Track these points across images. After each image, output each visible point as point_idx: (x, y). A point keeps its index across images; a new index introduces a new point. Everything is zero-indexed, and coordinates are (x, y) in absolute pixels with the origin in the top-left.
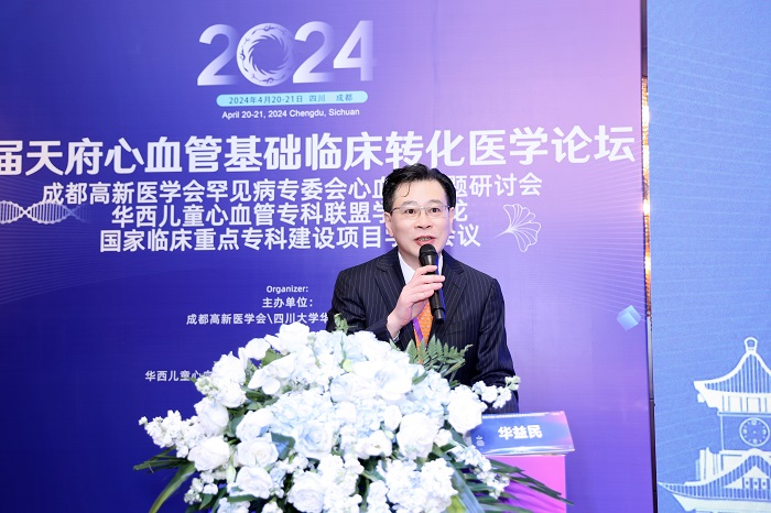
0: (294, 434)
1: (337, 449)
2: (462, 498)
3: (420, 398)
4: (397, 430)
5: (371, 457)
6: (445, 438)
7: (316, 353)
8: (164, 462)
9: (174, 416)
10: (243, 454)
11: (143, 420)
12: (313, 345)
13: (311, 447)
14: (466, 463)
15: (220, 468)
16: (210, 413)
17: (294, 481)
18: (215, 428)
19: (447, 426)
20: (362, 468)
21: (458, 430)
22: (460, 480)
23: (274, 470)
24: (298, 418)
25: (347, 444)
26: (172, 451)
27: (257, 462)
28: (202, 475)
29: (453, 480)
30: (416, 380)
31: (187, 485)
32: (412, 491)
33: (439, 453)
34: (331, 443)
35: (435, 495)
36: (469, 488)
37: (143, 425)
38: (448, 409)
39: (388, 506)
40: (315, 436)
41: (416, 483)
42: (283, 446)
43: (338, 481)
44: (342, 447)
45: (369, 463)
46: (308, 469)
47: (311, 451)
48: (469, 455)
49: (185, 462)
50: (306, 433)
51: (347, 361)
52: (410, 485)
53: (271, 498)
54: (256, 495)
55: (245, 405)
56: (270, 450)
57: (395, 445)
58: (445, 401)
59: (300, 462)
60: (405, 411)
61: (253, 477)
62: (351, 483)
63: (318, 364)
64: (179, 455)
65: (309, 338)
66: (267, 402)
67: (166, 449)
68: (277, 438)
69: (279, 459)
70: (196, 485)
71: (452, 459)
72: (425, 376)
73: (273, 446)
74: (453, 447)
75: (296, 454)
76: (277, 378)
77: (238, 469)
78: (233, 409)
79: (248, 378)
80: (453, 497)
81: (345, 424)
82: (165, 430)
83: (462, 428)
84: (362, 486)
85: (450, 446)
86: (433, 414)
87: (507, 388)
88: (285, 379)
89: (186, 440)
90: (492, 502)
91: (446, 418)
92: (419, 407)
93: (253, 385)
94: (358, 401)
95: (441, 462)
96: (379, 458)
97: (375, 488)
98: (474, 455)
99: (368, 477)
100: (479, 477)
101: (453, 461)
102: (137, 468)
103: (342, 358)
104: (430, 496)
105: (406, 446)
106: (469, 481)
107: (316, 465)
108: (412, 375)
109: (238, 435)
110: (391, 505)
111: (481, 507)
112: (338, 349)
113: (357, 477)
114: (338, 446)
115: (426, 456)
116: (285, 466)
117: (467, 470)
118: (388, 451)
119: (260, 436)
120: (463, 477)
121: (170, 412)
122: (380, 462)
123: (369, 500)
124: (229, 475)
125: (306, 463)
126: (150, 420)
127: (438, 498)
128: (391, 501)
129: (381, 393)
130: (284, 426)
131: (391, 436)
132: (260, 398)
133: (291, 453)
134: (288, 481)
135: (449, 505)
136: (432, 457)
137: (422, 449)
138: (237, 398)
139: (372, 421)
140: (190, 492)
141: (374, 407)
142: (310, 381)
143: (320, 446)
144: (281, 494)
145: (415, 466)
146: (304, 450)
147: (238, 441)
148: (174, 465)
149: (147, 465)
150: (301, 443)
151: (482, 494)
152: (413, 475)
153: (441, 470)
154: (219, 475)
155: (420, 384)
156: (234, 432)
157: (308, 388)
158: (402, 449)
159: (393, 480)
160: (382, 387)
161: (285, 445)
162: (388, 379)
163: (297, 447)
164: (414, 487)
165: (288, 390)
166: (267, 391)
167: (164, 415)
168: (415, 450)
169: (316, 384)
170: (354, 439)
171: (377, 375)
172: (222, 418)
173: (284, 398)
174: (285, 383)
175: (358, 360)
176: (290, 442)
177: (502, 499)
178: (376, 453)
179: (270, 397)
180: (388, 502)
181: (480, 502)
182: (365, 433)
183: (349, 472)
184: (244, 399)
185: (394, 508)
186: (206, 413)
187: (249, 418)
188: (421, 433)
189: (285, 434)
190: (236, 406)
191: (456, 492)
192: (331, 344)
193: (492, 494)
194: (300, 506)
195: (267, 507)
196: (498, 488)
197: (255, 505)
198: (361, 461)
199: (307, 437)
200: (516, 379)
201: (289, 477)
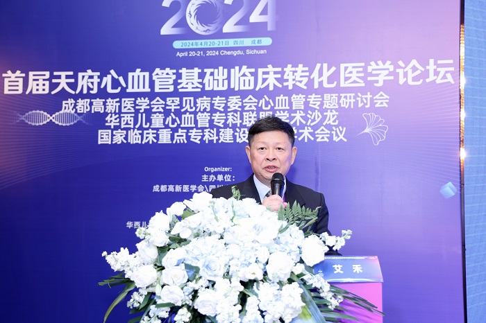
0: (199, 264)
1: (227, 275)
2: (309, 309)
3: (284, 243)
4: (267, 263)
5: (250, 280)
6: (300, 269)
7: (215, 212)
8: (118, 281)
9: (124, 251)
10: (166, 276)
11: (105, 253)
12: (213, 207)
13: (209, 273)
14: (313, 286)
15: (152, 285)
16: (146, 251)
17: (198, 294)
18: (148, 259)
19: (302, 261)
20: (243, 287)
21: (308, 264)
22: (309, 296)
23: (185, 288)
24: (202, 255)
25: (233, 272)
26: (122, 273)
27: (174, 282)
28: (140, 290)
29: (303, 297)
30: (281, 231)
31: (129, 297)
32: (274, 303)
33: (295, 279)
34: (223, 271)
35: (290, 306)
36: (314, 302)
37: (105, 257)
38: (302, 250)
39: (259, 312)
40: (212, 266)
41: (278, 298)
42: (191, 273)
43: (226, 296)
44: (230, 274)
45: (247, 284)
46: (208, 287)
47: (210, 275)
48: (317, 280)
49: (129, 282)
50: (207, 263)
51: (236, 217)
52: (273, 299)
53: (183, 306)
54: (175, 303)
55: (169, 245)
56: (182, 274)
57: (265, 273)
58: (299, 245)
59: (203, 282)
60: (271, 251)
61: (171, 293)
62: (235, 299)
63: (216, 219)
64: (126, 277)
65: (211, 202)
66: (182, 243)
67: (118, 272)
68: (188, 267)
69: (188, 281)
70: (135, 295)
72: (287, 228)
73: (185, 272)
74: (304, 275)
75: (201, 277)
76: (190, 228)
77: (163, 286)
78: (161, 247)
79: (172, 226)
80: (303, 307)
81: (232, 259)
82: (118, 260)
83: (311, 262)
84: (243, 299)
85: (302, 274)
86: (292, 254)
87: (343, 238)
88: (195, 228)
89: (131, 267)
90: (330, 311)
91: (301, 255)
92: (283, 248)
93: (174, 232)
94: (241, 244)
96: (255, 281)
97: (251, 300)
98: (319, 281)
99: (247, 293)
100: (322, 295)
101: (304, 284)
102: (101, 284)
103: (232, 215)
104: (287, 306)
105: (273, 274)
106: (315, 297)
107: (213, 285)
108: (279, 227)
109: (163, 264)
110: (262, 312)
111: (322, 315)
112: (230, 209)
113: (239, 293)
114: (228, 273)
115: (285, 280)
116: (192, 285)
117: (315, 290)
118: (260, 277)
119: (178, 265)
120: (311, 295)
121: (122, 249)
122: (255, 284)
123: (247, 308)
124: (158, 290)
125: (207, 284)
126: (109, 254)
127: (292, 308)
128: (261, 309)
129: (257, 238)
130: (193, 260)
131: (263, 267)
132: (179, 241)
133: (197, 277)
134: (195, 294)
135: (300, 312)
136: (290, 281)
137: (282, 276)
138: (163, 240)
139: (250, 257)
140: (132, 300)
141: (252, 248)
142: (211, 230)
143: (215, 272)
144: (190, 303)
145: (278, 287)
146: (205, 275)
147: (163, 268)
148: (123, 283)
149: (107, 282)
150: (204, 270)
151: (323, 306)
152: (276, 292)
153: (296, 290)
154: (151, 290)
155: (284, 233)
156: (161, 262)
157: (210, 235)
158: (270, 276)
159: (263, 295)
160: (258, 235)
161: (193, 272)
162: (262, 229)
163: (201, 273)
164: (277, 300)
165: (197, 236)
166: (182, 236)
167: (118, 251)
168: (278, 277)
169: (215, 233)
170: (238, 269)
171: (255, 227)
172: (154, 253)
173: (194, 241)
174: (195, 231)
175: (243, 217)
176: (197, 270)
177: (337, 310)
178: (252, 278)
179: (185, 240)
180: (259, 310)
181: (321, 312)
182: (246, 265)
183: (234, 290)
184: (168, 241)
185: (264, 314)
186: (143, 250)
187: (170, 254)
188: (282, 266)
189: (194, 264)
190: (162, 245)
191: (304, 304)
192: (226, 206)
193: (330, 307)
194: (202, 311)
195: (180, 311)
196: (334, 303)
197: (174, 310)
198: (242, 283)
199: (207, 267)
200: (349, 232)
201: (196, 292)
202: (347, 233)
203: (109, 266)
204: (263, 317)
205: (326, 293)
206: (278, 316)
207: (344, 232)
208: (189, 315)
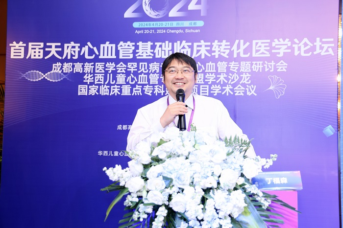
0: (172, 176)
1: (192, 184)
2: (249, 208)
3: (230, 163)
4: (220, 176)
5: (208, 188)
6: (241, 181)
7: (183, 141)
8: (114, 188)
9: (118, 167)
10: (150, 185)
11: (105, 169)
12: (181, 137)
13: (180, 183)
14: (252, 192)
15: (139, 191)
16: (135, 167)
17: (173, 197)
18: (137, 173)
19: (242, 175)
20: (204, 193)
21: (247, 177)
22: (248, 200)
23: (164, 193)
24: (174, 170)
25: (196, 182)
26: (118, 183)
27: (156, 189)
28: (132, 194)
29: (245, 199)
30: (228, 154)
31: (124, 198)
32: (226, 204)
33: (238, 187)
34: (189, 181)
35: (236, 206)
36: (252, 204)
37: (105, 171)
38: (243, 168)
39: (215, 210)
40: (182, 177)
41: (228, 200)
42: (168, 182)
43: (193, 198)
44: (194, 183)
45: (207, 190)
46: (179, 192)
47: (180, 184)
48: (252, 189)
49: (124, 188)
50: (178, 176)
51: (197, 145)
52: (225, 201)
53: (162, 205)
54: (156, 203)
55: (151, 163)
56: (162, 184)
57: (219, 183)
58: (242, 164)
59: (175, 189)
60: (223, 168)
61: (155, 195)
62: (199, 200)
63: (183, 146)
64: (121, 185)
65: (180, 134)
66: (160, 162)
67: (115, 182)
68: (165, 178)
69: (166, 188)
70: (129, 198)
71: (245, 190)
72: (232, 152)
73: (163, 182)
74: (245, 185)
75: (173, 186)
76: (165, 151)
77: (148, 192)
78: (145, 165)
79: (153, 149)
80: (245, 207)
81: (196, 173)
82: (114, 173)
83: (249, 176)
84: (203, 201)
85: (244, 185)
86: (236, 170)
87: (271, 160)
88: (168, 152)
89: (124, 178)
90: (263, 210)
91: (242, 172)
92: (229, 166)
93: (154, 154)
94: (201, 163)
95: (240, 191)
96: (211, 188)
97: (209, 202)
98: (255, 189)
99: (206, 197)
100: (257, 199)
101: (245, 191)
102: (102, 190)
103: (194, 143)
104: (235, 206)
105: (224, 184)
106: (252, 201)
107: (183, 191)
108: (227, 152)
109: (148, 176)
110: (217, 210)
111: (258, 213)
112: (193, 139)
113: (201, 197)
114: (192, 183)
115: (233, 188)
116: (169, 191)
117: (251, 195)
118: (215, 186)
119: (158, 177)
120: (249, 199)
121: (117, 166)
122: (211, 191)
123: (206, 207)
124: (144, 194)
125: (178, 190)
126: (108, 169)
127: (238, 207)
128: (216, 208)
129: (212, 159)
130: (168, 173)
131: (217, 179)
132: (157, 160)
133: (171, 185)
134: (170, 198)
135: (243, 211)
136: (235, 189)
137: (231, 185)
138: (147, 160)
139: (208, 172)
140: (127, 201)
141: (209, 166)
142: (180, 153)
143: (184, 182)
144: (167, 203)
145: (227, 193)
146: (177, 184)
147: (147, 179)
148: (119, 189)
149: (107, 189)
150: (176, 181)
151: (259, 207)
152: (227, 197)
154: (139, 194)
155: (230, 156)
156: (145, 175)
157: (179, 156)
158: (222, 185)
159: (217, 198)
160: (213, 157)
161: (169, 181)
162: (216, 153)
163: (174, 183)
164: (227, 202)
165: (169, 157)
166: (160, 157)
167: (114, 167)
168: (228, 186)
169: (182, 155)
170: (200, 180)
171: (211, 151)
172: (140, 169)
173: (168, 160)
174: (169, 154)
175: (202, 144)
176: (171, 180)
177: (268, 210)
178: (210, 186)
179: (161, 160)
180: (215, 208)
181: (258, 210)
182: (205, 177)
183: (197, 194)
184: (150, 161)
185: (218, 211)
186: (133, 166)
187: (152, 169)
188: (230, 178)
189: (169, 177)
190: (147, 163)
191: (246, 205)
192: (189, 137)
193: (263, 207)
194: (175, 209)
195: (160, 209)
196: (266, 204)
197: (156, 208)
198: (204, 190)
199: (179, 178)
200: (276, 155)
201: (170, 196)
202: (274, 157)
203: (108, 177)
204: (218, 213)
205: (261, 199)
206: (229, 213)
207: (272, 155)
208: (166, 211)
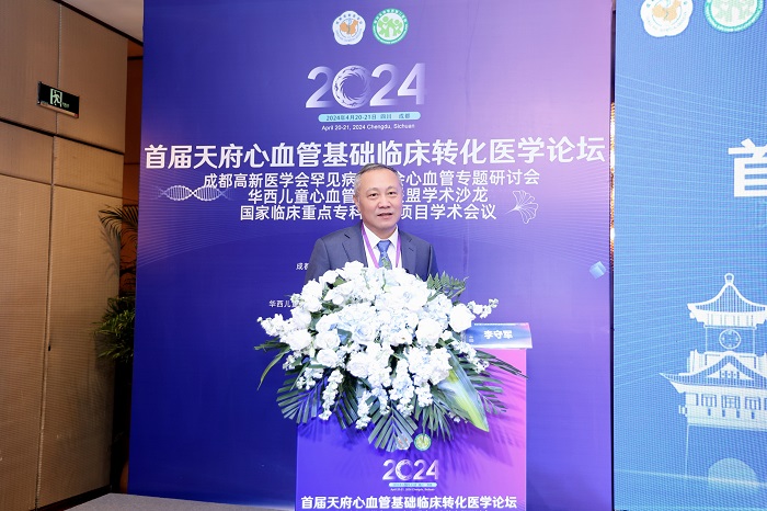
0: (351, 329)
1: (378, 340)
2: (456, 372)
3: (432, 310)
4: (416, 329)
5: (400, 345)
6: (448, 335)
7: (366, 281)
8: (273, 345)
9: (278, 317)
10: (319, 341)
11: (260, 319)
12: (365, 275)
13: (361, 338)
14: (461, 352)
15: (306, 349)
16: (301, 317)
17: (351, 358)
18: (303, 325)
19: (449, 328)
20: (393, 351)
21: (456, 331)
22: (456, 361)
23: (338, 351)
24: (354, 320)
25: (384, 337)
26: (277, 338)
27: (328, 347)
28: (295, 353)
29: (450, 361)
30: (430, 299)
31: (284, 359)
32: (424, 366)
33: (443, 344)
34: (375, 336)
35: (438, 369)
36: (461, 367)
37: (260, 322)
38: (450, 317)
39: (409, 375)
40: (364, 330)
41: (426, 361)
43: (377, 358)
44: (381, 338)
45: (398, 349)
46: (360, 351)
47: (362, 340)
48: (461, 347)
49: (285, 345)
50: (359, 328)
51: (386, 285)
52: (422, 362)
53: (337, 368)
54: (329, 366)
55: (322, 311)
56: (335, 338)
57: (415, 339)
58: (449, 313)
59: (355, 346)
60: (421, 317)
61: (326, 355)
62: (386, 362)
63: (368, 287)
64: (281, 341)
65: (362, 271)
66: (335, 309)
67: (273, 337)
68: (341, 332)
69: (341, 345)
70: (291, 359)
71: (451, 349)
72: (435, 296)
73: (338, 336)
74: (452, 341)
75: (352, 342)
76: (342, 295)
77: (317, 351)
78: (314, 313)
79: (324, 295)
80: (450, 371)
81: (383, 324)
82: (272, 326)
83: (459, 329)
84: (393, 362)
85: (450, 341)
86: (441, 321)
87: (489, 307)
88: (347, 296)
89: (286, 332)
90: (476, 375)
91: (449, 323)
92: (432, 316)
93: (327, 299)
94: (392, 311)
95: (444, 349)
96: (405, 345)
97: (401, 364)
98: (466, 347)
99: (397, 357)
100: (469, 360)
101: (452, 350)
102: (257, 348)
103: (383, 284)
104: (436, 369)
105: (422, 339)
106: (462, 362)
107: (365, 349)
108: (427, 295)
109: (317, 329)
110: (411, 375)
111: (469, 378)
112: (381, 278)
113: (389, 356)
114: (379, 338)
115: (433, 345)
116: (345, 349)
117: (461, 355)
118: (410, 342)
119: (331, 330)
120: (458, 360)
121: (276, 315)
122: (405, 348)
123: (397, 371)
124: (311, 353)
126: (264, 319)
127: (440, 371)
128: (411, 372)
129: (407, 305)
130: (345, 325)
131: (412, 332)
132: (332, 307)
133: (349, 341)
134: (347, 358)
135: (448, 375)
136: (438, 346)
137: (431, 341)
138: (317, 306)
139: (400, 323)
140: (287, 363)
141: (402, 315)
142: (363, 297)
143: (367, 337)
144: (343, 365)
145: (427, 351)
146: (357, 339)
147: (317, 333)
148: (279, 346)
149: (263, 346)
150: (356, 335)
151: (469, 370)
152: (425, 356)
153: (444, 354)
154: (305, 353)
155: (433, 301)
156: (314, 327)
157: (362, 301)
158: (419, 341)
159: (412, 359)
160: (407, 302)
161: (345, 337)
162: (412, 297)
163: (353, 338)
164: (425, 363)
165: (349, 303)
166: (335, 302)
167: (273, 317)
168: (427, 341)
169: (367, 300)
170: (388, 334)
171: (405, 294)
172: (307, 319)
173: (346, 307)
174: (347, 299)
175: (393, 285)
176: (349, 334)
177: (482, 374)
178: (402, 342)
179: (337, 307)
180: (409, 373)
181: (468, 375)
182: (396, 330)
183: (384, 353)
184: (321, 308)
185: (413, 377)
186: (297, 316)
187: (323, 319)
188: (431, 332)
189: (346, 330)
190: (316, 311)
191: (452, 368)
192: (377, 275)
193: (476, 371)
194: (354, 373)
195: (334, 373)
196: (480, 368)
197: (328, 372)
198: (393, 347)
199: (359, 331)
200: (496, 301)
201: (348, 355)
202: (494, 302)
203: (264, 331)
204: (413, 379)
205: (472, 358)
206: (427, 378)
207: (490, 300)
208: (342, 376)
